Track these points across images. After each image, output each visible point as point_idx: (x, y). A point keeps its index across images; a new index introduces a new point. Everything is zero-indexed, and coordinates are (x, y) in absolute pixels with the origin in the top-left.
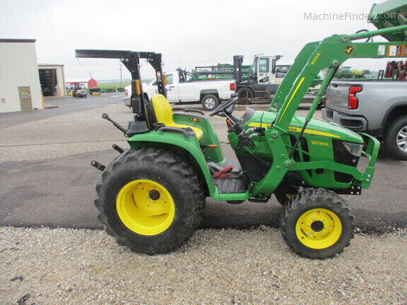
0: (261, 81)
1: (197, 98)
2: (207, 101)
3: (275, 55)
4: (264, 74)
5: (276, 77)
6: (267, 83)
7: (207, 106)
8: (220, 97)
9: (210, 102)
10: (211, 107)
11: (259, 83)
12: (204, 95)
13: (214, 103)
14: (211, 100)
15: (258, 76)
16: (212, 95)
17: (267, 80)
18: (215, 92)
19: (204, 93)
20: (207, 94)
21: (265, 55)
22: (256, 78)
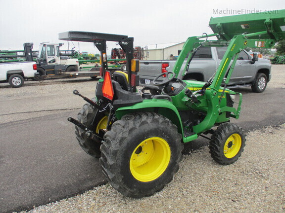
0: (50, 62)
1: (5, 78)
2: (14, 79)
3: (58, 43)
4: (52, 57)
5: (61, 59)
6: (54, 64)
7: (14, 83)
8: (25, 75)
9: (16, 81)
10: (18, 84)
11: (48, 64)
12: (10, 75)
13: (20, 81)
14: (17, 78)
15: (47, 58)
16: (18, 75)
17: (54, 61)
18: (20, 72)
19: (10, 73)
20: (12, 74)
21: (51, 43)
22: (45, 60)
